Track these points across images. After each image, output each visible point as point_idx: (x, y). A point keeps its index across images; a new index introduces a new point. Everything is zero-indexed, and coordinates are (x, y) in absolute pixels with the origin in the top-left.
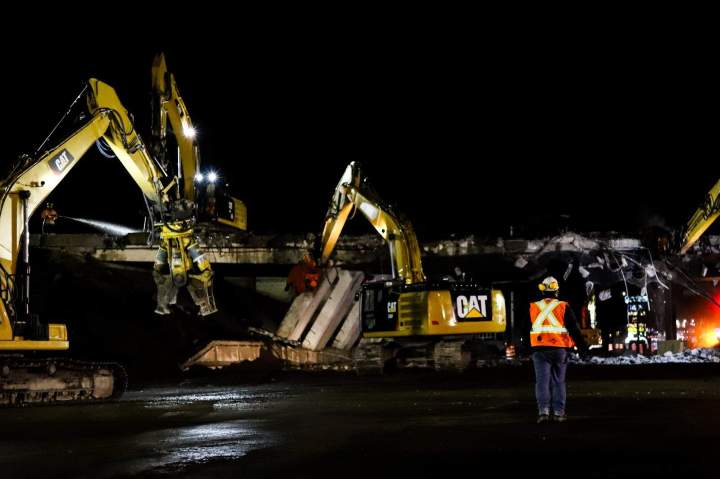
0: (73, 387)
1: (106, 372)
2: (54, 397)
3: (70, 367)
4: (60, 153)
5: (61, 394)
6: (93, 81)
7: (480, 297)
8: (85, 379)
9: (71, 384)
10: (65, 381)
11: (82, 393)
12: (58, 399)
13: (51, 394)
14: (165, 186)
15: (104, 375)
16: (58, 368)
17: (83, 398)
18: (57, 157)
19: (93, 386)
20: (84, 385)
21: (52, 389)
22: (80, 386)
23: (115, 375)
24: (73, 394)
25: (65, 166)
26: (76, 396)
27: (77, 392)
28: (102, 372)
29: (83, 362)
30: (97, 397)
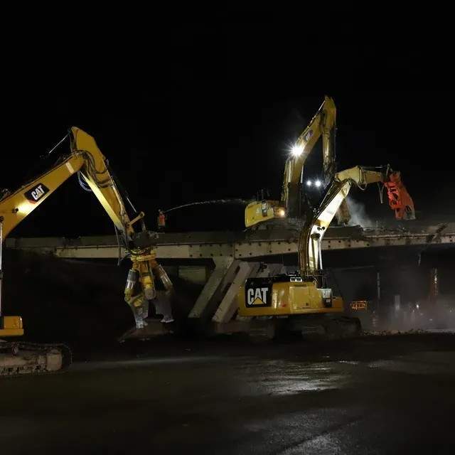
0: (31, 364)
1: (56, 351)
2: (18, 371)
3: (28, 348)
4: (37, 187)
5: (22, 368)
6: (75, 129)
7: (263, 289)
8: (40, 357)
9: (30, 362)
10: (25, 359)
11: (38, 368)
12: (20, 372)
13: (15, 369)
14: (131, 219)
15: (54, 354)
16: (20, 349)
17: (39, 371)
18: (33, 189)
19: (46, 362)
20: (39, 362)
21: (15, 365)
22: (36, 363)
23: (63, 353)
24: (32, 368)
25: (40, 197)
26: (33, 370)
27: (35, 367)
28: (53, 351)
29: (39, 345)
30: (49, 370)
